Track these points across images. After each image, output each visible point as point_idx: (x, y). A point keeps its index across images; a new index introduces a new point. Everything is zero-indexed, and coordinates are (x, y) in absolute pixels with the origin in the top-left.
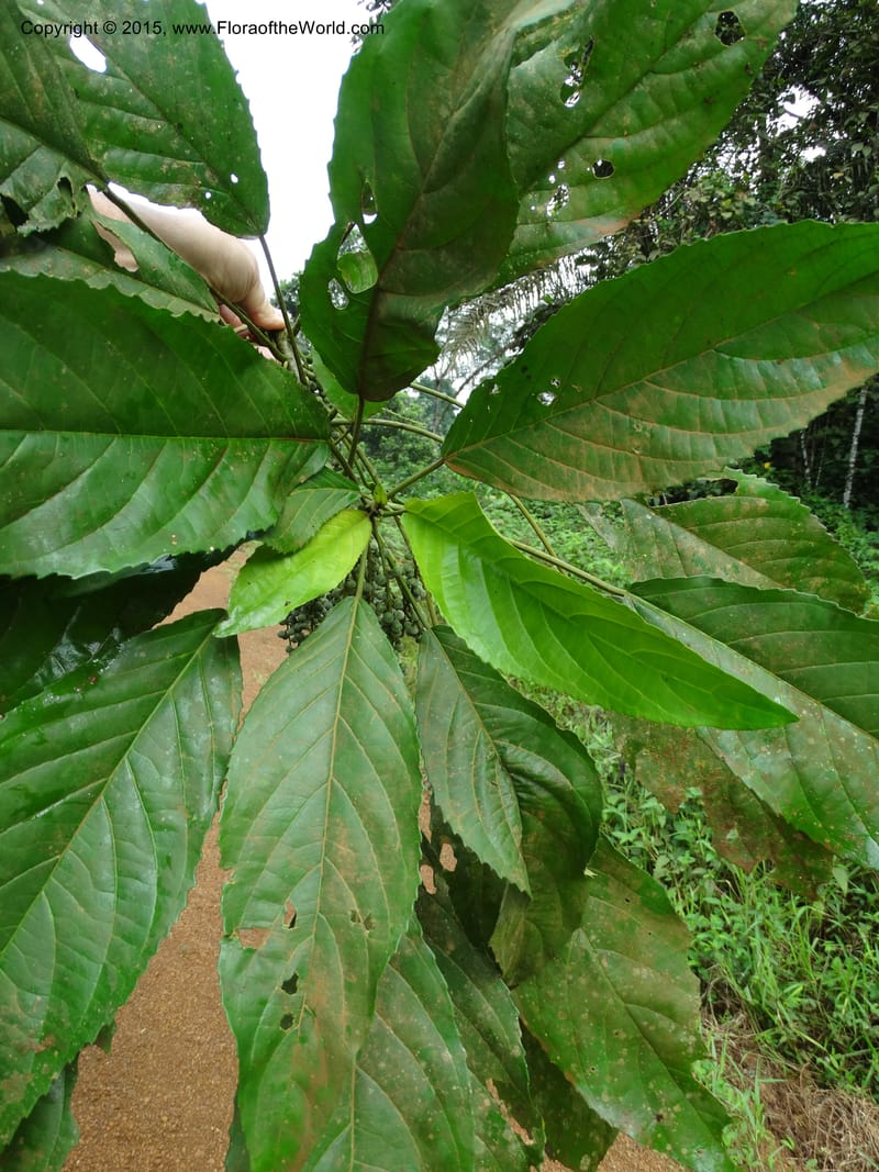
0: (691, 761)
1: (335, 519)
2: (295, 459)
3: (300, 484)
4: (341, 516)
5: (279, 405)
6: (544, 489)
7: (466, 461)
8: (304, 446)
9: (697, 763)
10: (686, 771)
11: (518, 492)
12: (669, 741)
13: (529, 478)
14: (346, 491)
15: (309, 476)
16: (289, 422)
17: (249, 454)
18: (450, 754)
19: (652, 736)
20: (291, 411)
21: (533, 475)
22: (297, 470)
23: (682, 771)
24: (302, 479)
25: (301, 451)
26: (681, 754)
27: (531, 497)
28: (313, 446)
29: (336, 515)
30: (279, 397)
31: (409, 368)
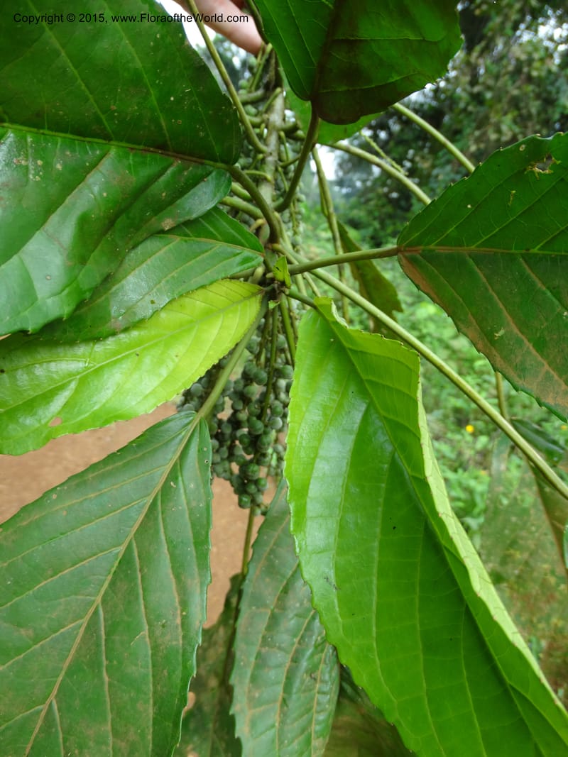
0: (549, 616)
1: (201, 292)
2: (160, 188)
3: (162, 232)
4: (214, 288)
5: (136, 81)
6: (548, 378)
7: (430, 267)
8: (180, 171)
9: (554, 620)
10: (539, 621)
11: (498, 359)
12: (534, 589)
13: (529, 345)
14: (238, 249)
15: (182, 220)
16: (155, 120)
17: (48, 166)
18: (274, 621)
19: (519, 577)
20: (163, 99)
21: (540, 345)
22: (160, 207)
23: (535, 620)
24: (168, 224)
25: (174, 174)
26: (542, 605)
27: (519, 382)
28: (200, 171)
29: (203, 287)
30: (138, 64)
31: (396, 78)
